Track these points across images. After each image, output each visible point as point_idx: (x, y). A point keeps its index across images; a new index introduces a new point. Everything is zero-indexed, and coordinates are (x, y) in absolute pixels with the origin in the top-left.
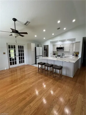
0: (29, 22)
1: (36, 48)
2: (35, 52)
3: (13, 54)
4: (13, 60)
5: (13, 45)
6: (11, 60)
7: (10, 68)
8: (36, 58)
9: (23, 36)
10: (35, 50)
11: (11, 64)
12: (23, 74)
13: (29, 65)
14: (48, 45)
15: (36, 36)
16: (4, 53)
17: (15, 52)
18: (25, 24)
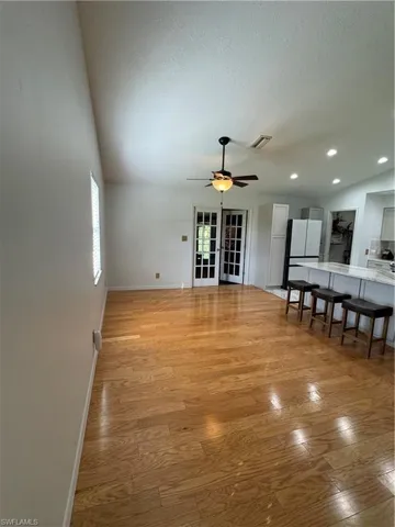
0: (268, 138)
1: (290, 223)
2: (285, 240)
3: (208, 242)
4: (206, 262)
5: (211, 211)
6: (198, 262)
7: (195, 285)
8: (287, 266)
9: (242, 185)
10: (285, 232)
11: (198, 276)
12: (232, 310)
13: (256, 288)
14: (354, 212)
15: (294, 176)
16: (185, 239)
17: (213, 234)
18: (255, 146)
